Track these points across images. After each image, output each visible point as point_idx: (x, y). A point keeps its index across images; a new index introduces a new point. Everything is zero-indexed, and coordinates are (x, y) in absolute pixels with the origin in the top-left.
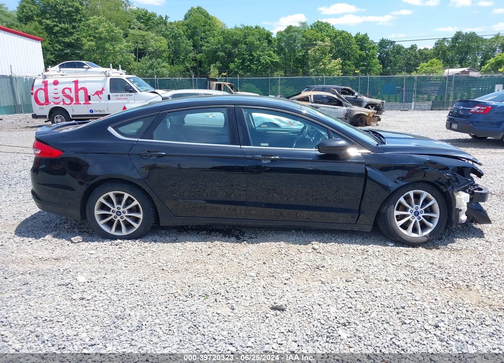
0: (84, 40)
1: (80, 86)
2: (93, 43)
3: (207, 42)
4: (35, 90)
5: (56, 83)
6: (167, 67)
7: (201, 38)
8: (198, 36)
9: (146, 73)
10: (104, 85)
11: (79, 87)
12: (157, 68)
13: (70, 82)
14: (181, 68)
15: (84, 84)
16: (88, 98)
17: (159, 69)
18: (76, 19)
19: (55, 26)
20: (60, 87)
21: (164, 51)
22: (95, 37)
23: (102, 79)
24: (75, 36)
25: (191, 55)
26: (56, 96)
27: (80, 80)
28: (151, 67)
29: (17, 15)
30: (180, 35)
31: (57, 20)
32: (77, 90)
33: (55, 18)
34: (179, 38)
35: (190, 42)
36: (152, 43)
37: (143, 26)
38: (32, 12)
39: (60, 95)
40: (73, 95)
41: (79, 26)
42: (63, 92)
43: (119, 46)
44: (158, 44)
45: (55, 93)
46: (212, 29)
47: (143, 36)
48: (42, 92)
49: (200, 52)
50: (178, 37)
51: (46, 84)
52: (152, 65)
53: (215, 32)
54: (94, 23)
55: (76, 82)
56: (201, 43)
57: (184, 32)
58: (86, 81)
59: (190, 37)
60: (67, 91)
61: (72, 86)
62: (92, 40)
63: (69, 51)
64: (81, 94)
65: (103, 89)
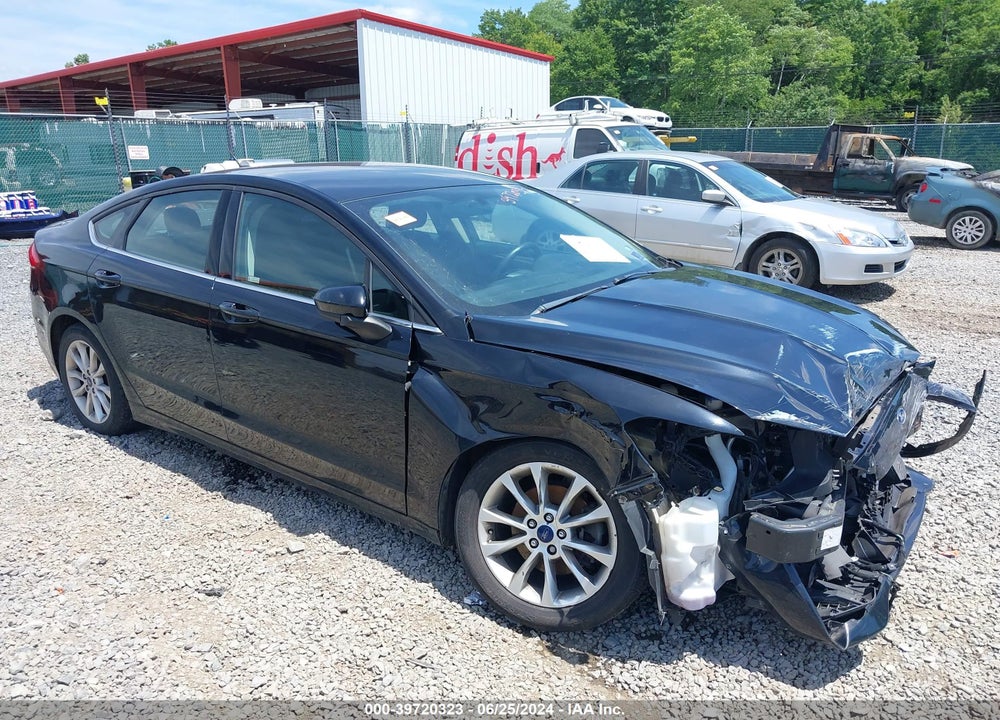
0: (676, 55)
1: (527, 144)
2: (692, 61)
3: (959, 41)
4: (461, 151)
5: (491, 139)
6: (842, 103)
7: (945, 32)
8: (937, 27)
9: (791, 115)
10: (566, 143)
11: (524, 148)
12: (814, 107)
13: (512, 137)
14: (878, 104)
15: (534, 140)
16: (536, 168)
17: (819, 109)
18: (670, 14)
19: (630, 32)
20: (497, 146)
21: (843, 67)
22: (696, 48)
23: (563, 130)
24: (661, 48)
25: (910, 74)
26: (489, 163)
27: (528, 132)
28: (803, 104)
29: (575, 16)
30: (890, 31)
31: (636, 20)
32: (521, 152)
33: (633, 16)
34: (886, 38)
35: (912, 47)
36: (818, 51)
37: (807, 15)
38: (597, 8)
39: (495, 161)
40: (513, 162)
41: (673, 29)
42: (500, 156)
43: (741, 62)
44: (831, 53)
45: (488, 159)
46: (977, 9)
47: (798, 39)
48: (470, 154)
49: (934, 67)
50: (884, 35)
51: (477, 140)
52: (804, 99)
53: (984, 14)
54: (698, 21)
55: (522, 137)
56: (941, 44)
57: (902, 21)
58: (539, 135)
59: (916, 33)
60: (506, 154)
61: (514, 144)
62: (689, 55)
63: (645, 77)
64: (527, 158)
65: (562, 151)
